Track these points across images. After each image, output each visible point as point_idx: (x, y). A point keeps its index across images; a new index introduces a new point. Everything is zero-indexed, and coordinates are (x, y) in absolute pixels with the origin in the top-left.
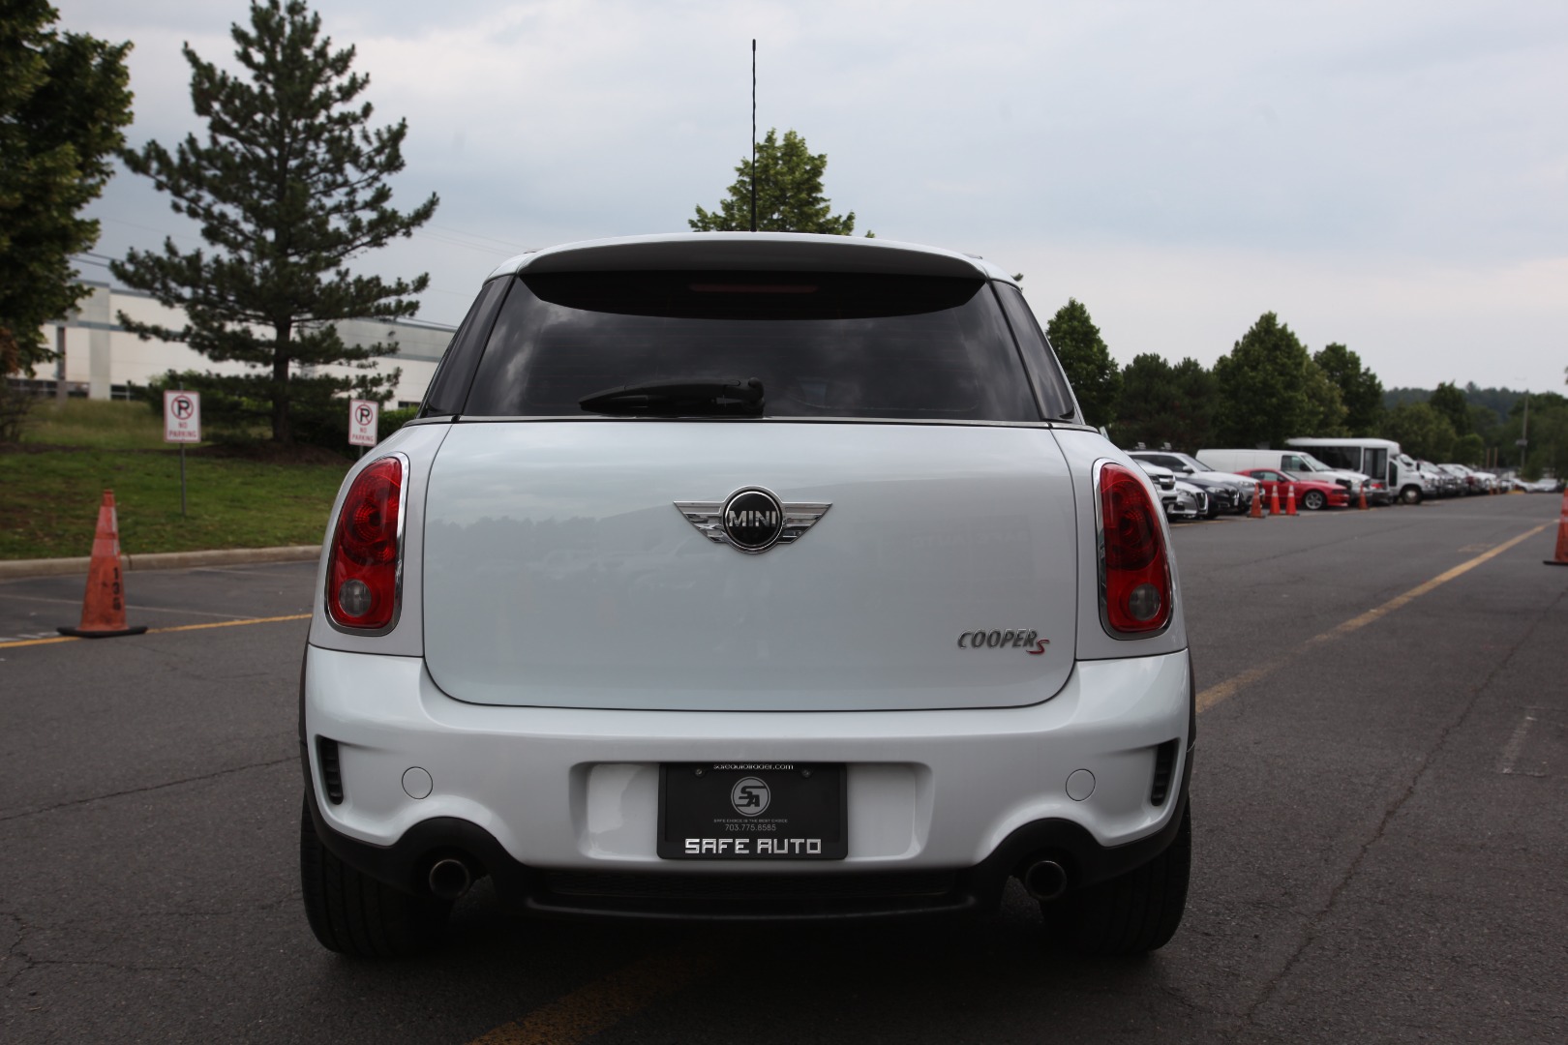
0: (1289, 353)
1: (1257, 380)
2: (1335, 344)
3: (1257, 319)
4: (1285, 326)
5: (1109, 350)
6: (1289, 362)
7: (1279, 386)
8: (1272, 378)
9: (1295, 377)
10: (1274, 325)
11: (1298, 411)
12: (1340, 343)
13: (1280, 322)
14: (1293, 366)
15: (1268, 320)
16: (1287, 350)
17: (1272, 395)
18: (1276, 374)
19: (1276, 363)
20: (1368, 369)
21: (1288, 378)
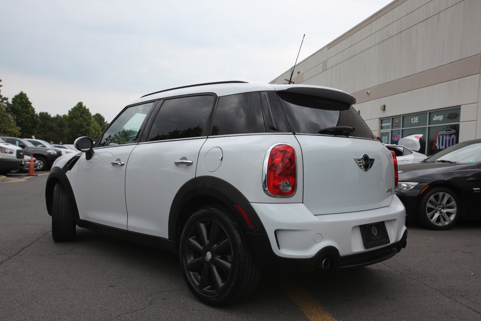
0: (87, 115)
1: (78, 123)
2: (98, 113)
3: (77, 104)
4: (85, 106)
5: (35, 110)
6: (87, 118)
7: (85, 125)
8: (82, 122)
9: (89, 122)
10: (82, 106)
11: (91, 133)
12: (100, 113)
13: (84, 105)
14: (88, 119)
15: (80, 104)
16: (87, 114)
17: (83, 128)
18: (84, 121)
19: (83, 118)
20: (107, 122)
21: (87, 123)
